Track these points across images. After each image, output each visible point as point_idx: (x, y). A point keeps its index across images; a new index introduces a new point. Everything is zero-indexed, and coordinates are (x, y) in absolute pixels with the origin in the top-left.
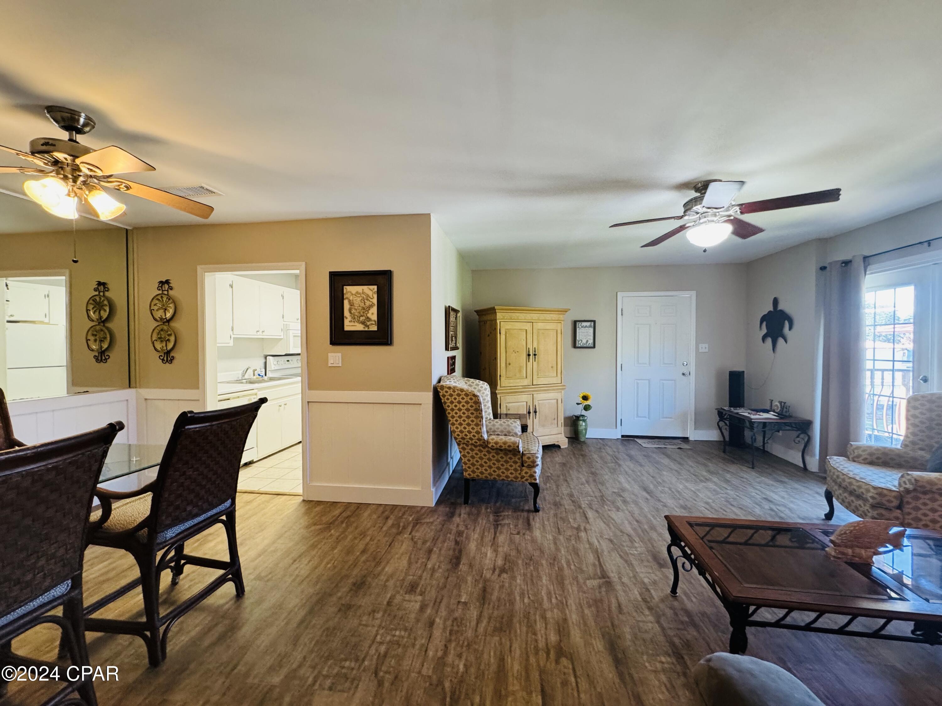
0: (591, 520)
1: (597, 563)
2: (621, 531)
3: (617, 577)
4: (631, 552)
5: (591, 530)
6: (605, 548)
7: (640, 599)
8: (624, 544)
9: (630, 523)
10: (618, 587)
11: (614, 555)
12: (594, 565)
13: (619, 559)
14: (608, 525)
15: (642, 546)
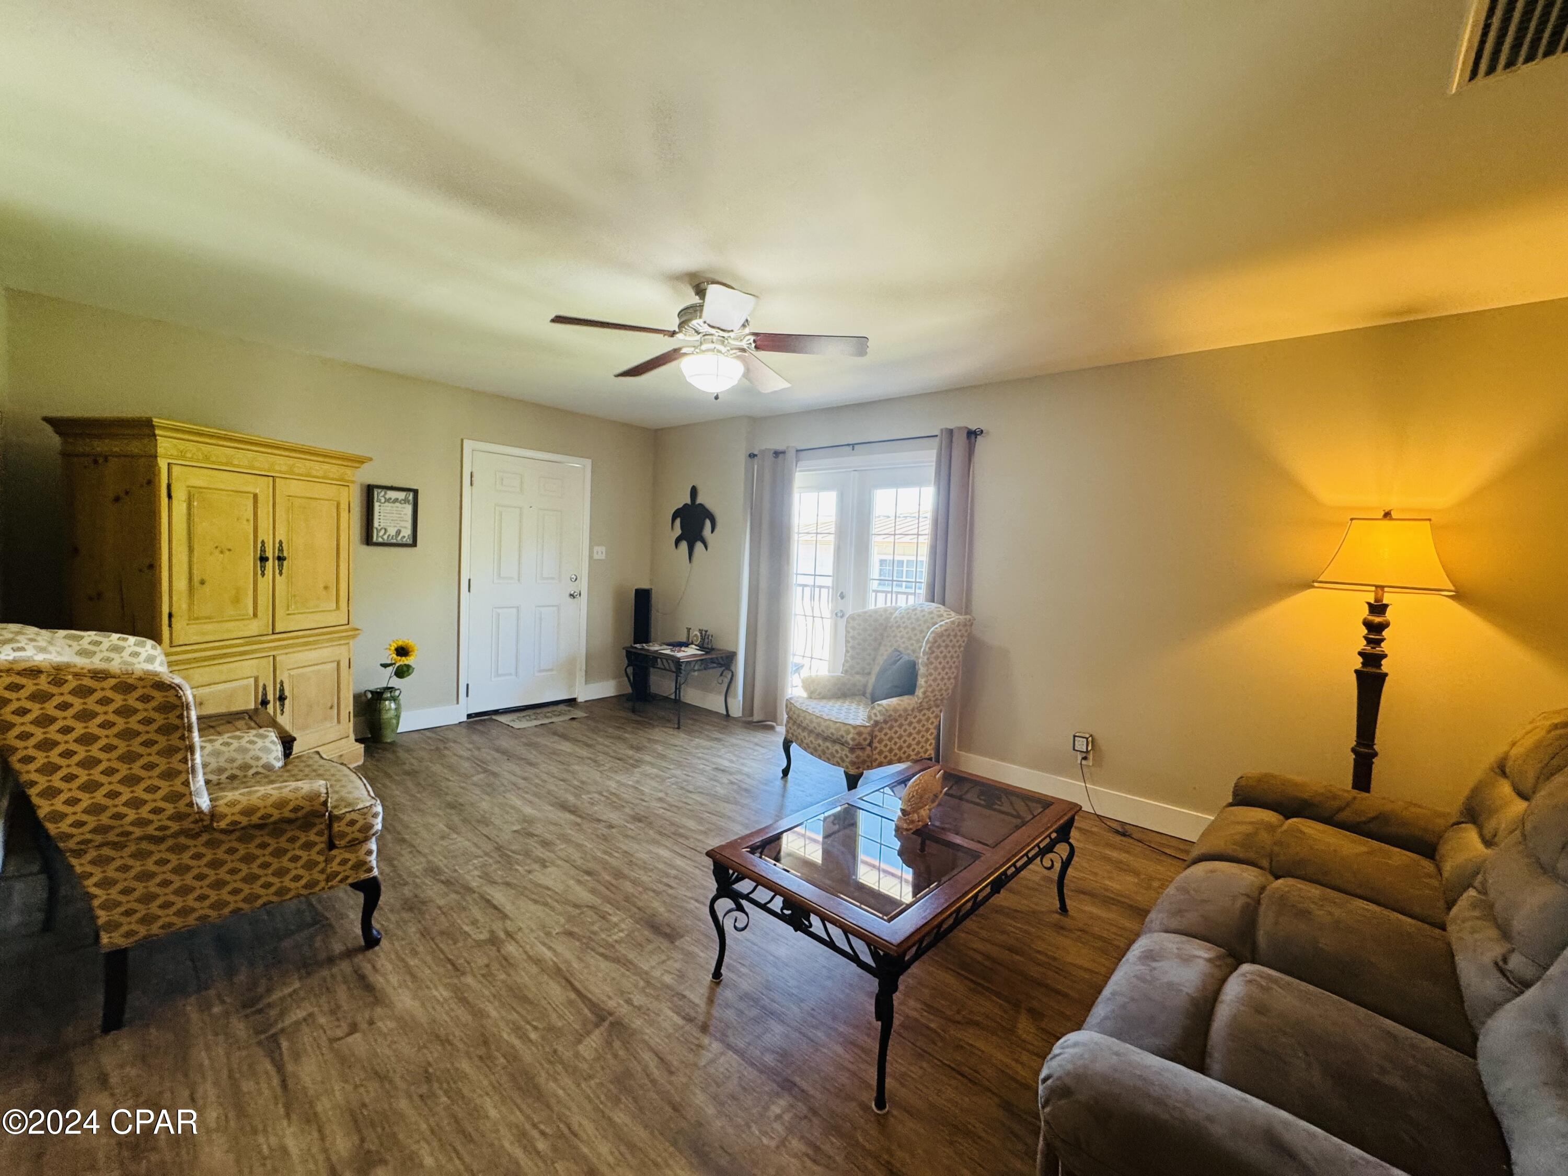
0: (508, 908)
1: (573, 996)
2: (576, 906)
3: (622, 1002)
4: (615, 937)
5: (520, 929)
6: (568, 955)
7: (680, 1022)
8: (596, 928)
9: (579, 882)
10: (637, 1023)
11: (593, 960)
12: (571, 1002)
13: (604, 965)
14: (546, 904)
15: (624, 916)
